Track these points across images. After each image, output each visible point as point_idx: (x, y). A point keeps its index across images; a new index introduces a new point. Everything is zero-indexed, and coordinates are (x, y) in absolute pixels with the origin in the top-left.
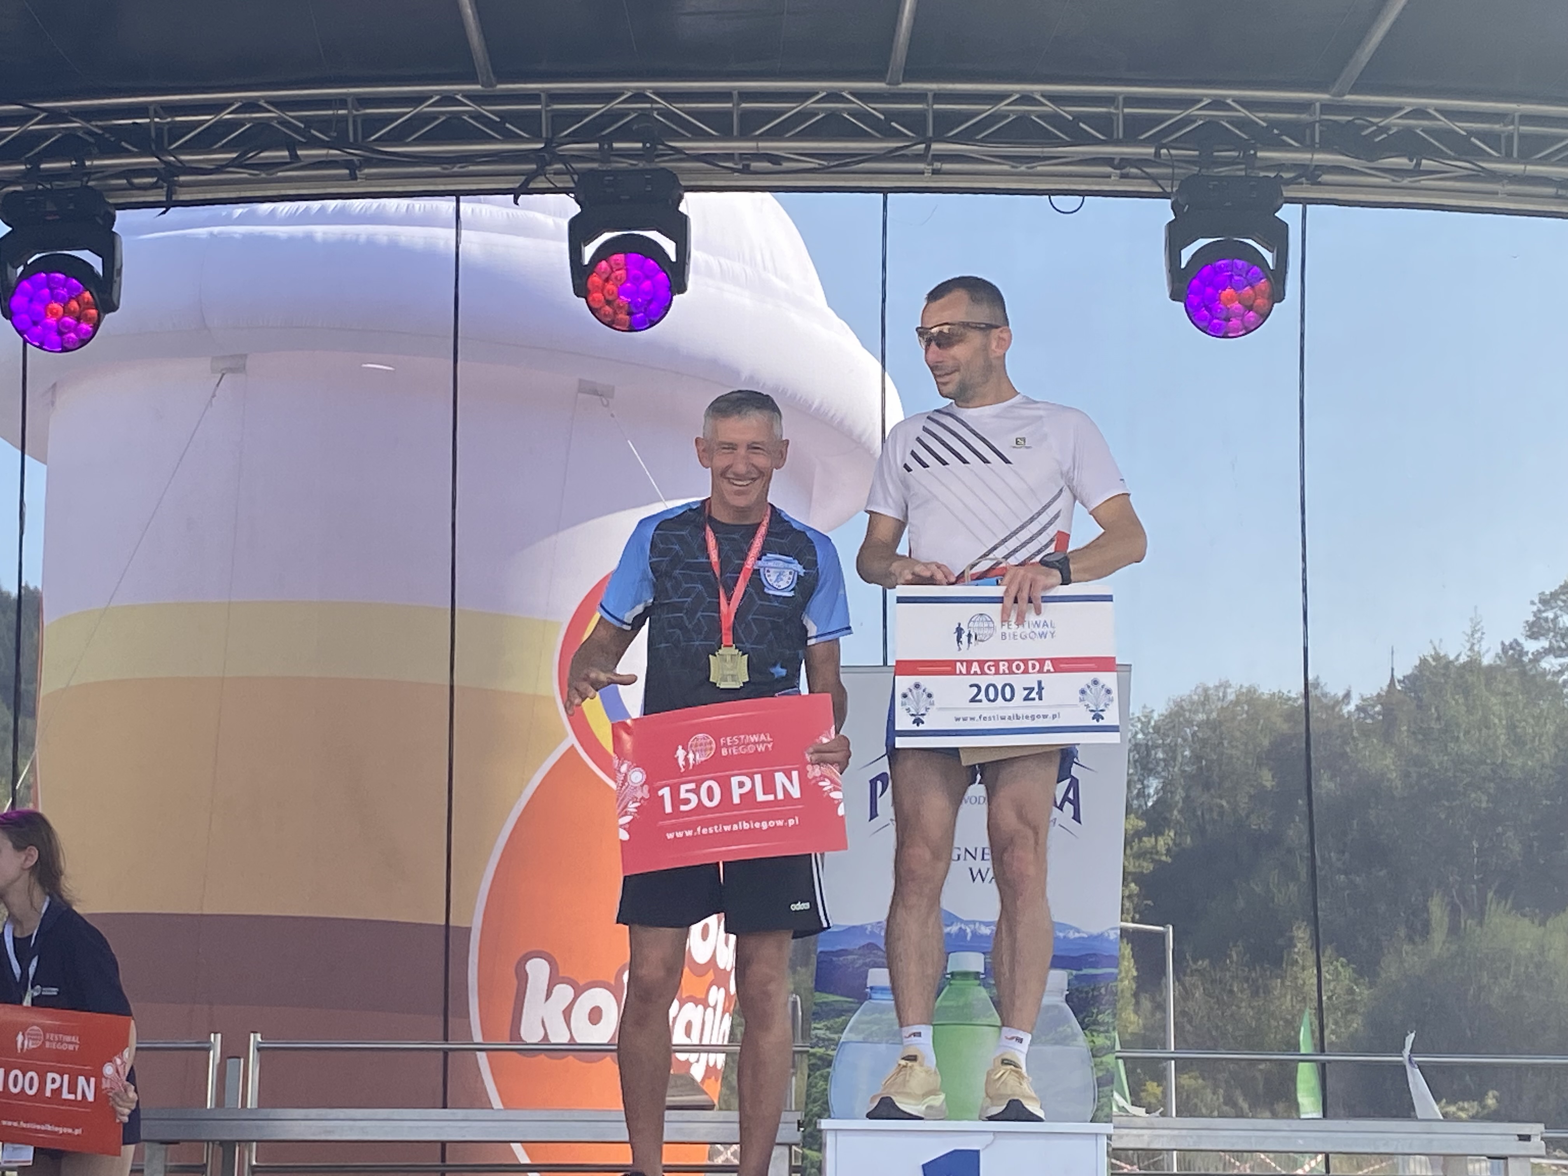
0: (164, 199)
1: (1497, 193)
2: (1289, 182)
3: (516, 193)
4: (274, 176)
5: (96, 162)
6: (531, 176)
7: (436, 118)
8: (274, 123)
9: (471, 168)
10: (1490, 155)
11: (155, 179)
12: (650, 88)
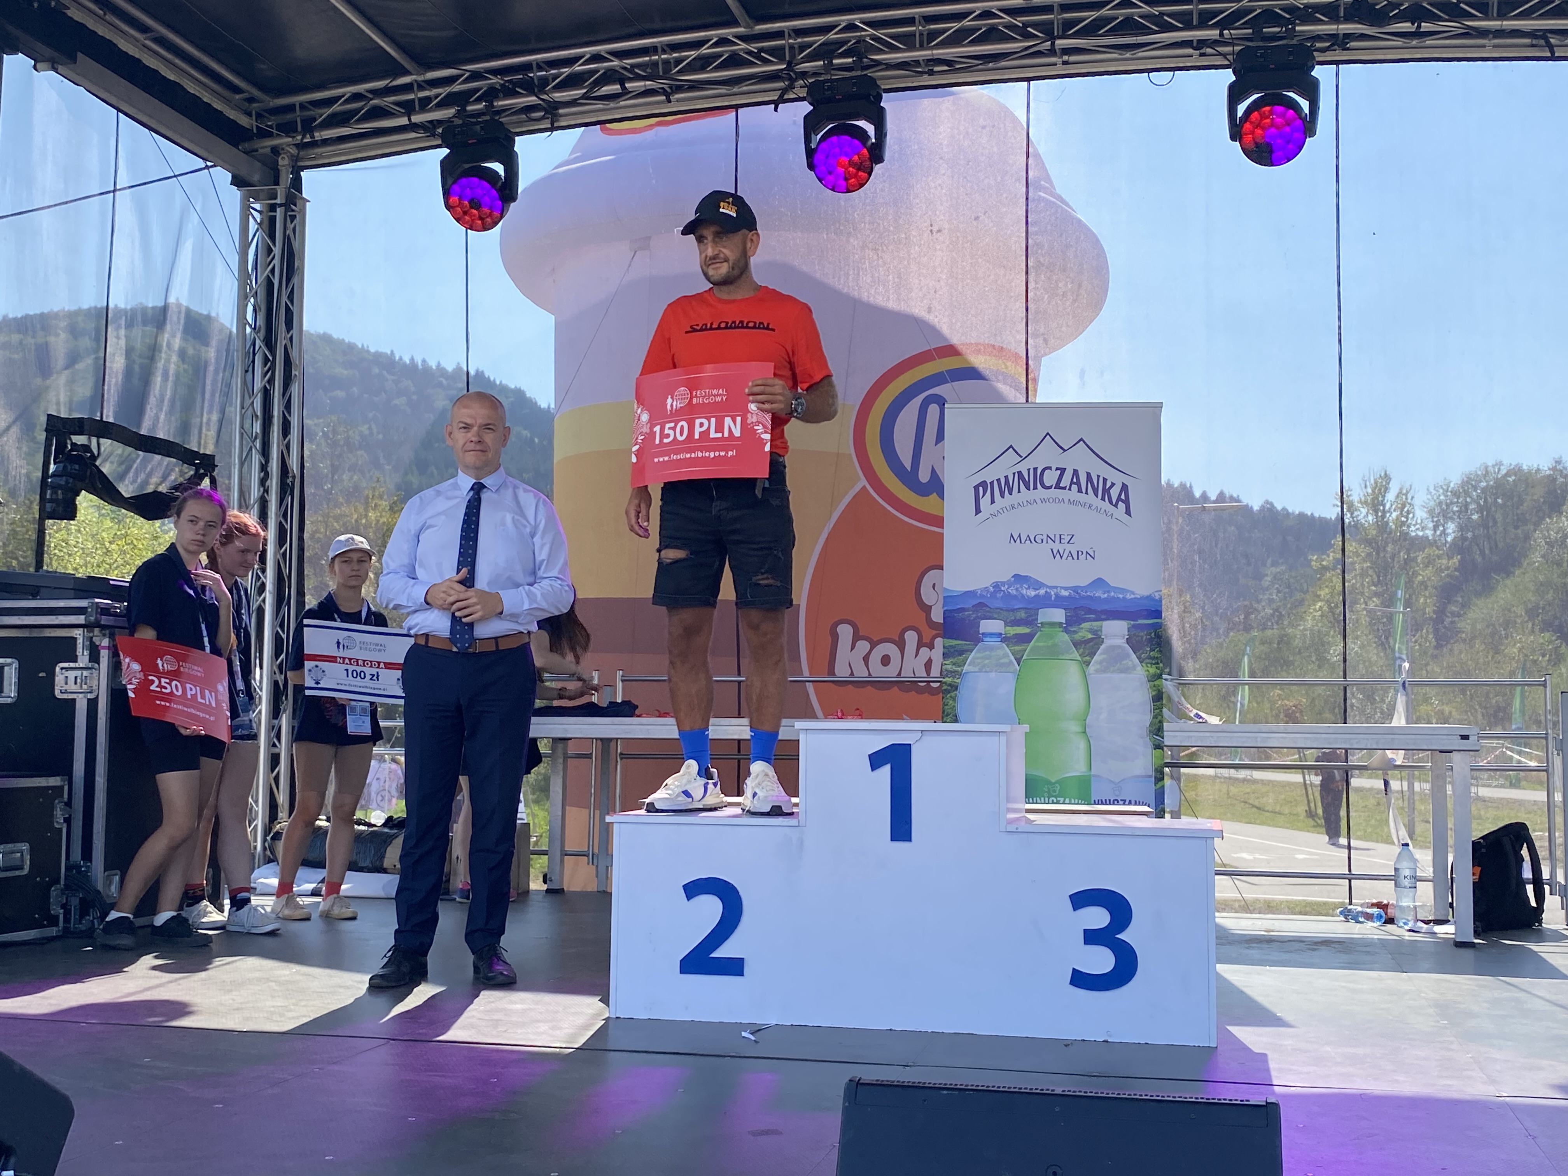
0: (549, 126)
1: (1484, 46)
2: (1323, 50)
3: (776, 104)
4: (618, 105)
5: (501, 103)
6: (785, 91)
7: (721, 56)
8: (617, 69)
9: (745, 88)
10: (1475, 16)
11: (542, 114)
12: (856, 19)
